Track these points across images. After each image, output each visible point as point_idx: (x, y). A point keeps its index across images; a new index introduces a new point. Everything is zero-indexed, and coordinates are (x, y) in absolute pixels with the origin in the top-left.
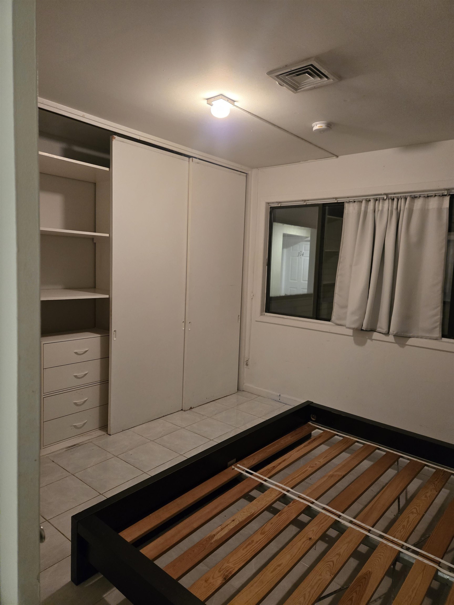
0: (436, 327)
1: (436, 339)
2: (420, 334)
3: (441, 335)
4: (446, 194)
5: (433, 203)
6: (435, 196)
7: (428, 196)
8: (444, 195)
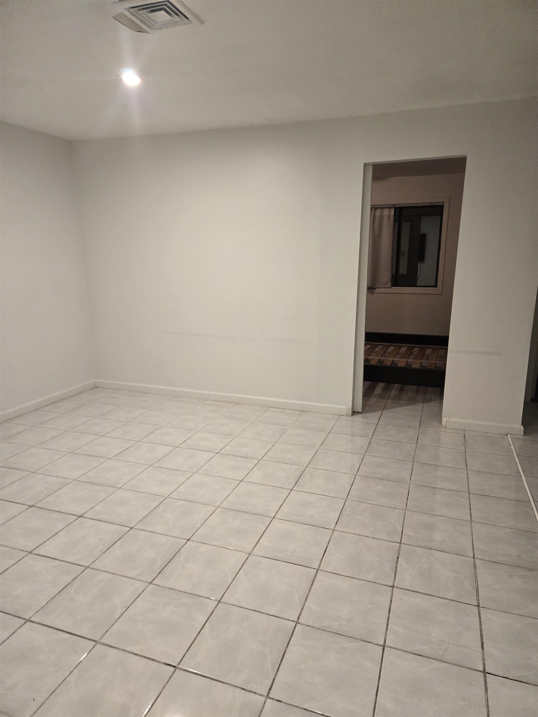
0: (388, 282)
1: (389, 288)
2: (381, 286)
3: (391, 286)
4: (392, 207)
5: (386, 212)
6: (387, 208)
7: (383, 208)
8: (391, 208)
